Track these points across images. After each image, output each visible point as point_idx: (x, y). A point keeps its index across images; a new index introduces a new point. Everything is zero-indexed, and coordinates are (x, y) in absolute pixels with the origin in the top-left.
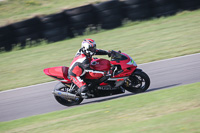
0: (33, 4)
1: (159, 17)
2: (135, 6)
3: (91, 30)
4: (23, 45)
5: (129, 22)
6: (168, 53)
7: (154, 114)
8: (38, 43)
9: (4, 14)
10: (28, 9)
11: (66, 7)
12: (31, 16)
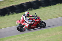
0: (12, 2)
1: (51, 5)
2: (43, 2)
3: (30, 10)
4: (9, 14)
5: (42, 7)
6: (54, 17)
7: (49, 36)
8: (13, 13)
9: (3, 5)
10: (10, 3)
11: (22, 3)
12: (11, 5)
